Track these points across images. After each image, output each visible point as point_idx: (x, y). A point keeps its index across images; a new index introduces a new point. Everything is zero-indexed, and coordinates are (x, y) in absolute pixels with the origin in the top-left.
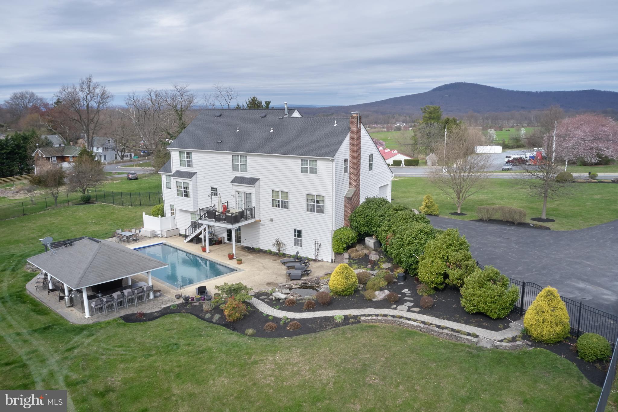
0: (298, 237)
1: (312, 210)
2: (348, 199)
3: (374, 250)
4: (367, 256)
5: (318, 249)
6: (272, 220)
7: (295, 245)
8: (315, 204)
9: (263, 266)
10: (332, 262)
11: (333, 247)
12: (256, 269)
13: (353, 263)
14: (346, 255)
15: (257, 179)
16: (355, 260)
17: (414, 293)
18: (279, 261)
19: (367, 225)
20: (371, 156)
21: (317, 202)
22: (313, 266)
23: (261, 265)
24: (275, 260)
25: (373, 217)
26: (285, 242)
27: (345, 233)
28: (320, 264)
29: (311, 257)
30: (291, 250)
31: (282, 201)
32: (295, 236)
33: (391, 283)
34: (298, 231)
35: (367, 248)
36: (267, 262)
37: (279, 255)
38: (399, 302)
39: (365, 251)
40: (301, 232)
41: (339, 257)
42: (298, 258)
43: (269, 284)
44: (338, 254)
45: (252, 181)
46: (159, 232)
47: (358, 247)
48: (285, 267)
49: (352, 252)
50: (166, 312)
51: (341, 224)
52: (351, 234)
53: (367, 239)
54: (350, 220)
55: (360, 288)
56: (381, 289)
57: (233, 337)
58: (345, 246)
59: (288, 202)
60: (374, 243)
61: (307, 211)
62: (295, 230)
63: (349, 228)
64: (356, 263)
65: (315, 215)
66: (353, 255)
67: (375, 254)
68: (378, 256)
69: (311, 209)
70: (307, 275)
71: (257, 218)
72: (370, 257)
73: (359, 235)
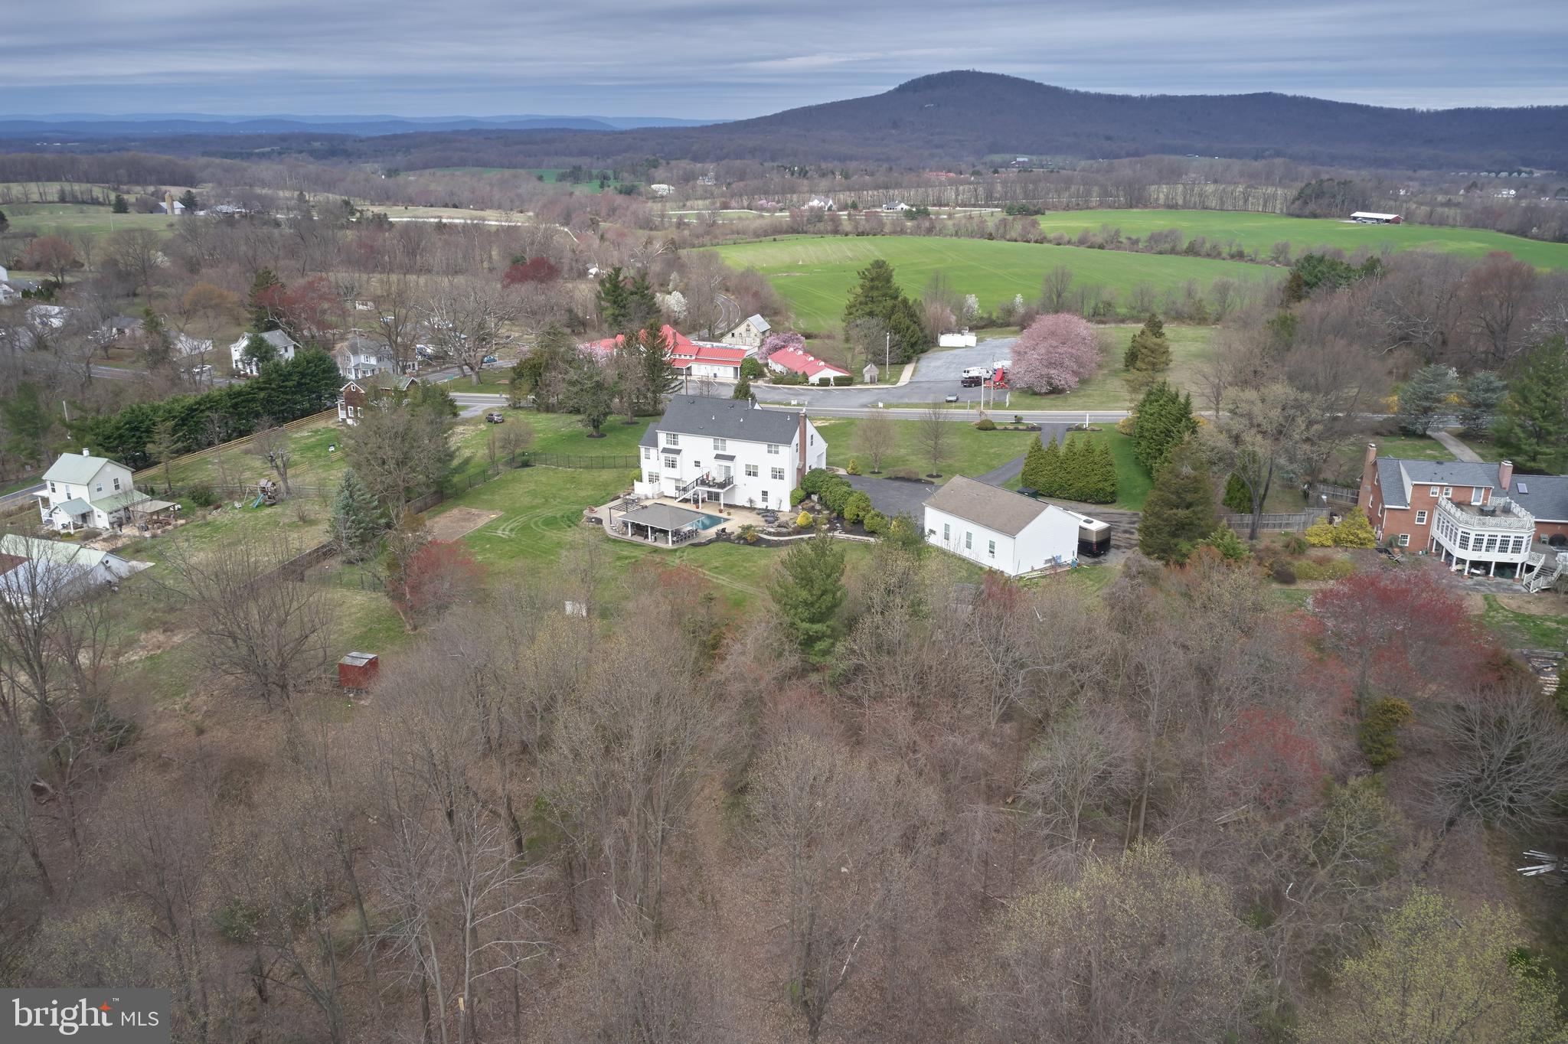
0: (765, 496)
1: (776, 478)
2: (799, 470)
3: (818, 503)
4: (813, 507)
5: (780, 504)
6: (746, 485)
7: (763, 501)
8: (778, 474)
9: (746, 516)
10: (791, 511)
11: (791, 502)
12: (743, 518)
13: (805, 511)
14: (800, 507)
15: (734, 457)
16: (806, 509)
17: (842, 526)
18: (756, 513)
19: (813, 487)
21: (779, 472)
22: (779, 515)
23: (744, 515)
24: (752, 512)
25: (815, 481)
26: (755, 499)
27: (798, 492)
28: (783, 513)
29: (777, 509)
30: (760, 504)
31: (753, 472)
32: (763, 495)
33: (829, 521)
34: (765, 492)
35: (813, 501)
36: (746, 513)
37: (752, 509)
38: (835, 530)
39: (812, 504)
40: (767, 492)
41: (795, 508)
42: (767, 510)
44: (794, 506)
45: (731, 458)
46: (650, 496)
47: (807, 501)
48: (762, 515)
49: (804, 504)
50: (710, 542)
51: (795, 487)
52: (802, 493)
53: (812, 496)
54: (801, 484)
55: (813, 524)
56: (825, 523)
57: (757, 548)
58: (798, 501)
59: (757, 472)
60: (818, 498)
61: (772, 478)
62: (763, 492)
63: (800, 489)
64: (807, 511)
65: (777, 481)
66: (805, 506)
67: (819, 505)
68: (821, 506)
69: (774, 477)
70: (776, 520)
71: (735, 484)
72: (815, 507)
73: (808, 493)
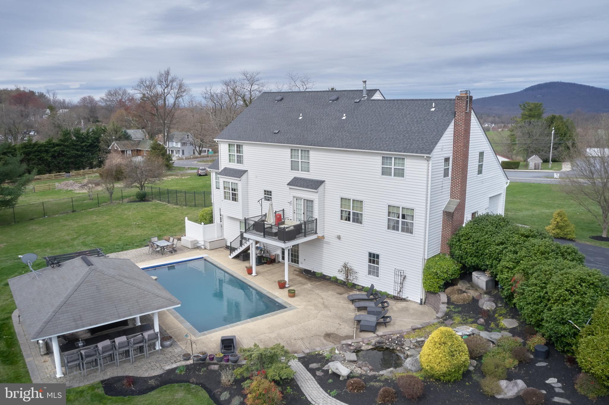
0: (374, 263)
1: (395, 228)
2: (448, 215)
3: (486, 293)
4: (475, 301)
5: (402, 284)
6: (339, 238)
7: (369, 273)
8: (400, 220)
9: (323, 304)
10: (421, 304)
11: (424, 283)
12: (312, 308)
13: (455, 312)
14: (443, 297)
15: (322, 182)
16: (457, 306)
17: (569, 390)
18: (346, 295)
19: (477, 254)
20: (481, 154)
21: (404, 217)
22: (394, 307)
23: (321, 300)
24: (341, 294)
25: (487, 245)
26: (355, 267)
27: (443, 263)
28: (403, 304)
29: (392, 292)
30: (363, 279)
31: (353, 212)
32: (370, 261)
33: (523, 362)
34: (374, 255)
35: (475, 287)
36: (330, 295)
37: (347, 286)
39: (472, 293)
40: (378, 256)
41: (432, 298)
42: (373, 293)
43: (328, 336)
44: (430, 293)
45: (315, 184)
46: (201, 243)
47: (461, 286)
48: (352, 307)
49: (452, 293)
51: (437, 250)
52: (451, 267)
53: (475, 274)
54: (451, 246)
55: (471, 368)
56: (510, 377)
58: (442, 283)
59: (361, 214)
60: (487, 282)
61: (389, 228)
62: (370, 254)
63: (448, 257)
64: (459, 312)
65: (399, 235)
66: (455, 297)
67: (489, 301)
68: (494, 304)
69: (393, 226)
70: (385, 324)
71: (320, 234)
72: (480, 304)
73: (464, 267)
